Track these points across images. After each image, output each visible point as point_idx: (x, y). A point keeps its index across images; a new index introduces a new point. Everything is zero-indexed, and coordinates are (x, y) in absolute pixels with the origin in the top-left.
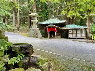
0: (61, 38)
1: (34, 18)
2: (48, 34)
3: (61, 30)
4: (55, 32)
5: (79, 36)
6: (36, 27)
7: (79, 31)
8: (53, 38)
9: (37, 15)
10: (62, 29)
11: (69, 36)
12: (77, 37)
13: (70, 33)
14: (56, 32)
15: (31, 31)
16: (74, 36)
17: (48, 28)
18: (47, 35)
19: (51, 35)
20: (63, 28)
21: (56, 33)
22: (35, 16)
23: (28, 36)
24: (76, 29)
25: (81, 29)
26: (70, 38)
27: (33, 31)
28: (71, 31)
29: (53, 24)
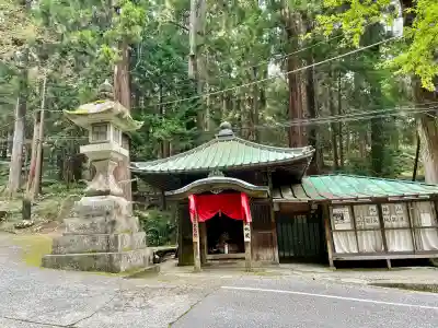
0: (283, 260)
1: (97, 134)
2: (196, 239)
3: (276, 208)
4: (239, 225)
5: (400, 245)
6: (107, 193)
7: (395, 216)
8: (227, 263)
9: (120, 116)
10: (280, 204)
11: (338, 250)
12: (387, 257)
13: (338, 227)
14: (249, 220)
15: (73, 223)
16: (368, 245)
17: (197, 196)
18: (187, 243)
19: (212, 245)
20: (288, 196)
21: (247, 230)
22: (105, 124)
23: (45, 263)
24: (379, 202)
25: (407, 202)
26: (343, 265)
27: (87, 224)
28: (346, 212)
29: (228, 172)
